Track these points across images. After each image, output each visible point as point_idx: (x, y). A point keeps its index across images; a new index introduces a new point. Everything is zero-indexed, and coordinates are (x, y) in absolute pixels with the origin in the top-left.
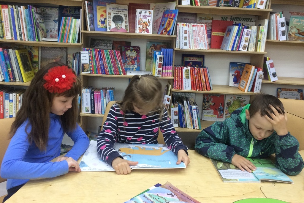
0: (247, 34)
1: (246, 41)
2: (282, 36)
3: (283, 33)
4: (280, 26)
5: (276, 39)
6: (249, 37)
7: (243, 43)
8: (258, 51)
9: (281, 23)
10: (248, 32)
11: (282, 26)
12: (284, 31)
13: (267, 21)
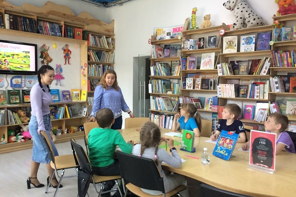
0: (257, 89)
1: (257, 93)
2: (277, 89)
3: (277, 88)
4: (275, 84)
5: (274, 91)
6: (259, 90)
7: (256, 94)
8: (264, 98)
9: (275, 82)
10: (258, 88)
11: (276, 84)
12: (278, 87)
13: (268, 81)
